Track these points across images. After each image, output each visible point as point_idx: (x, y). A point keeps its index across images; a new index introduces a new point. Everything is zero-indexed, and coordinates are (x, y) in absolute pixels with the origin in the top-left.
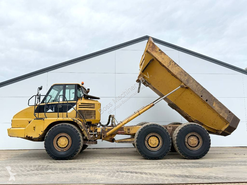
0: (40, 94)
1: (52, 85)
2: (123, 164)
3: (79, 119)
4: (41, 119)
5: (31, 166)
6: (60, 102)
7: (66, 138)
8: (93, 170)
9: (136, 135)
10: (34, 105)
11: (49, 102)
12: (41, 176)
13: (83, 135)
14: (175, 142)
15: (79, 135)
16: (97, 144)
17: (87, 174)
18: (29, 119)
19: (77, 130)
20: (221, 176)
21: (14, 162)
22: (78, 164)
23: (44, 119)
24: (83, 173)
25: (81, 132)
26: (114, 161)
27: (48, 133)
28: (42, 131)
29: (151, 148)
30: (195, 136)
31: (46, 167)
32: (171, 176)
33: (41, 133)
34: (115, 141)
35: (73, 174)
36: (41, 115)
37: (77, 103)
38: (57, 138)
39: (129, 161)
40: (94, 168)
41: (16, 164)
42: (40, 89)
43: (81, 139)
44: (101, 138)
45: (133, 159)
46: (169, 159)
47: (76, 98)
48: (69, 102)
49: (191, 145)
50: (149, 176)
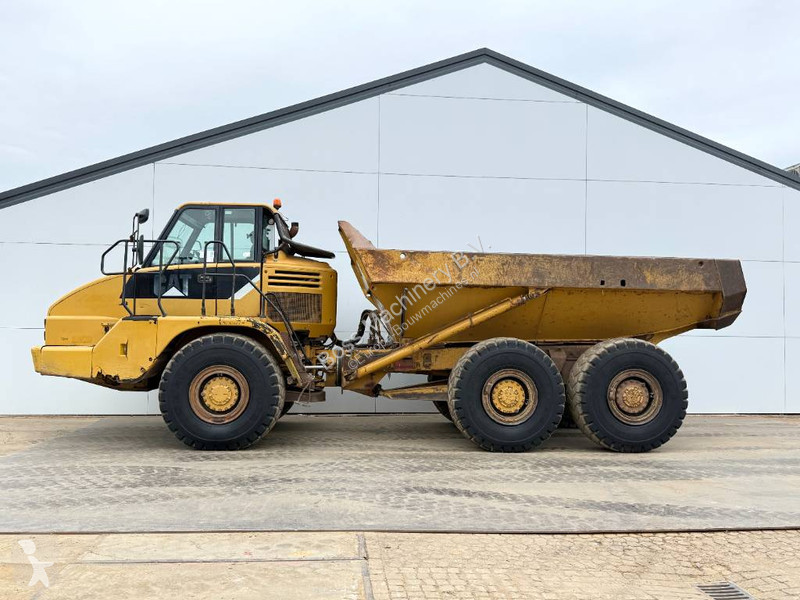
0: (142, 236)
1: (178, 207)
2: (416, 465)
3: (271, 322)
4: (146, 318)
5: (121, 471)
6: (208, 265)
7: (230, 381)
8: (328, 484)
9: (453, 375)
10: (122, 271)
11: (173, 262)
12: (165, 505)
13: (286, 373)
14: (578, 398)
15: (274, 372)
16: (324, 399)
17: (314, 498)
18: (105, 319)
19: (268, 357)
20: (739, 507)
21: (63, 457)
22: (273, 463)
23: (155, 320)
24: (301, 492)
25: (280, 362)
26: (385, 455)
27: (172, 363)
28: (150, 359)
29: (501, 417)
30: (642, 380)
31: (172, 474)
32: (582, 505)
33: (148, 365)
34: (381, 393)
35: (269, 498)
36: (145, 305)
37: (264, 269)
38: (202, 381)
39: (431, 456)
40: (329, 476)
41: (71, 463)
42: (143, 218)
43: (281, 387)
44: (338, 383)
45: (444, 451)
46: (553, 449)
47: (259, 253)
48: (237, 265)
49: (626, 409)
50: (514, 507)
